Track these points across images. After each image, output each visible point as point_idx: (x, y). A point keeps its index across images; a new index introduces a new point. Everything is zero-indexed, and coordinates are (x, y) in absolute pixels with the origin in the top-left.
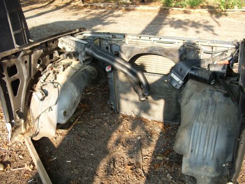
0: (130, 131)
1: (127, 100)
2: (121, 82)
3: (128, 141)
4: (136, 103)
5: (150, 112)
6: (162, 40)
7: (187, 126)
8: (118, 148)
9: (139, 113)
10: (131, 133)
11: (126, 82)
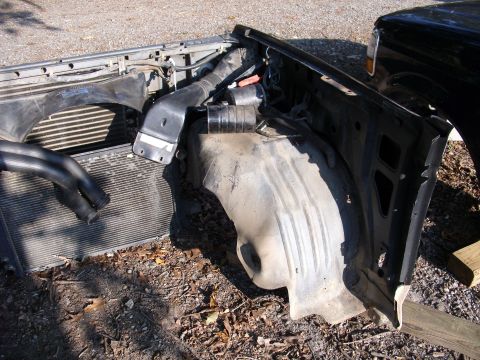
0: (95, 301)
1: (41, 234)
2: (16, 198)
3: (115, 323)
4: (66, 231)
5: (105, 237)
6: (77, 66)
7: (264, 229)
8: (111, 351)
9: (80, 252)
10: (102, 304)
11: (27, 195)
